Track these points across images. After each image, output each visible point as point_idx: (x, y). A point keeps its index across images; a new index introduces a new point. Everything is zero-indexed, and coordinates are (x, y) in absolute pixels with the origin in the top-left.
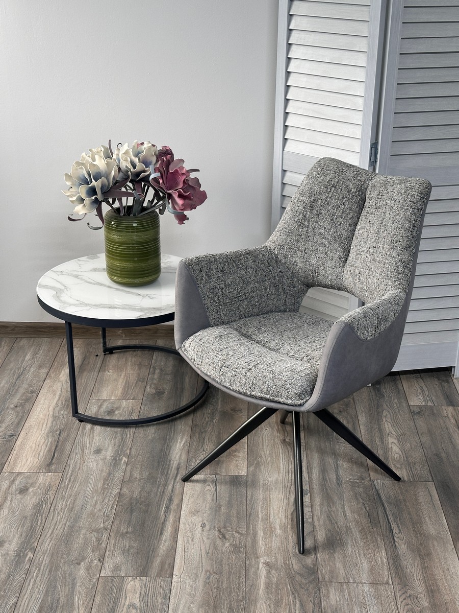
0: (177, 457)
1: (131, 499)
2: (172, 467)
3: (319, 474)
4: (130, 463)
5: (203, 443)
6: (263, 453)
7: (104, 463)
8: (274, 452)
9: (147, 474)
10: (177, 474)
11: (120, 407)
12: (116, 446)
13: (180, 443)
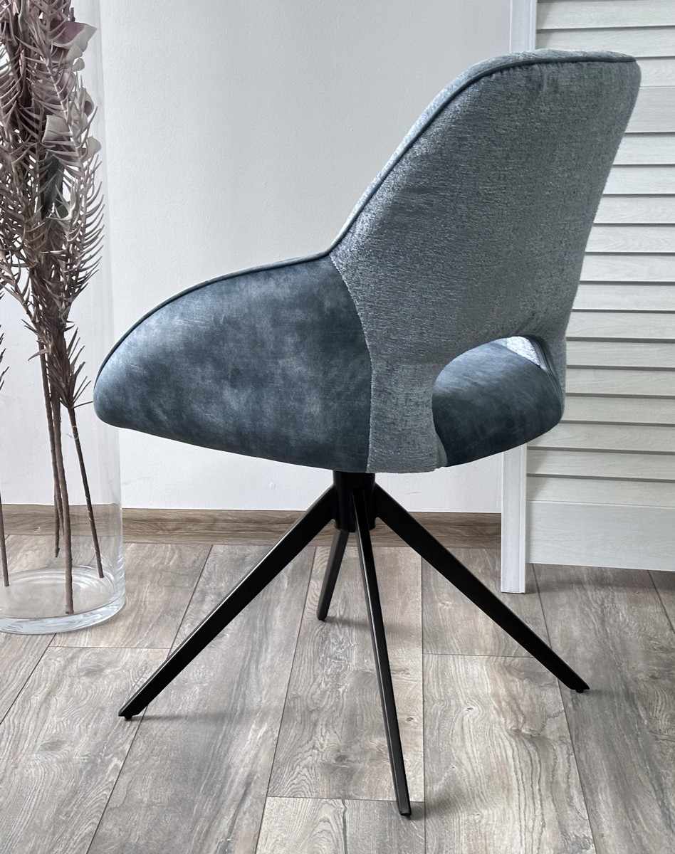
0: (247, 760)
1: (124, 846)
2: (233, 781)
3: (615, 804)
4: (129, 771)
5: (314, 732)
6: (464, 756)
7: (65, 769)
8: (492, 756)
9: (169, 793)
10: (245, 794)
11: (117, 662)
12: (98, 735)
13: (255, 731)
